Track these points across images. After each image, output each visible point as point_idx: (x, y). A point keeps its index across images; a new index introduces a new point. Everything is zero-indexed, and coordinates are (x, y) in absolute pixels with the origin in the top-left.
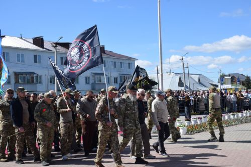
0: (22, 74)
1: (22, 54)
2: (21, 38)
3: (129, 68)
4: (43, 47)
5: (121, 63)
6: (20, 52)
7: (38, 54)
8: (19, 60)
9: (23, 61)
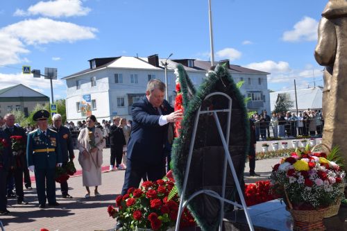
0: (135, 95)
1: (136, 75)
2: (138, 58)
3: (260, 83)
4: (158, 66)
5: (249, 79)
6: (133, 73)
7: (152, 74)
8: (132, 82)
9: (137, 82)
